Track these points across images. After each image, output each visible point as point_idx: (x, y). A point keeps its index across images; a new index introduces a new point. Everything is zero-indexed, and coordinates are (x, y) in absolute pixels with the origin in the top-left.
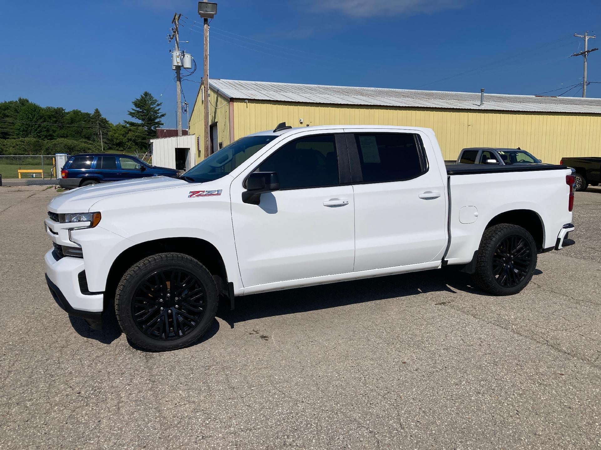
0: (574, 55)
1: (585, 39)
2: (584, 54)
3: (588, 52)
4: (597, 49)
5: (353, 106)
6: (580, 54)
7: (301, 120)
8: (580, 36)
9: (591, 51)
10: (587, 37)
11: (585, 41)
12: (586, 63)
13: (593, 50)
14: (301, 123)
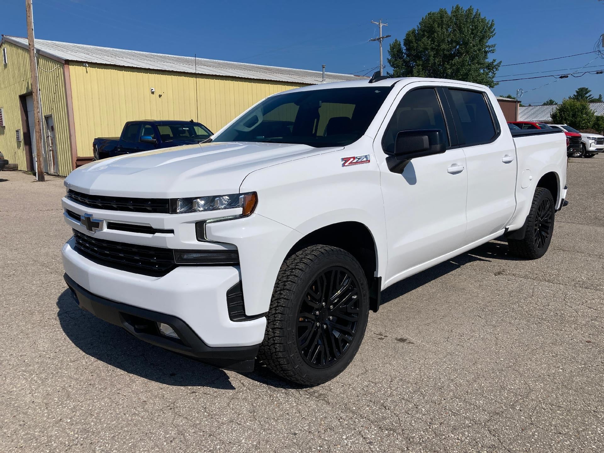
0: (371, 40)
1: (380, 26)
2: (379, 40)
3: (383, 38)
4: (390, 36)
5: (208, 77)
6: (377, 40)
7: (153, 90)
8: (376, 23)
9: (386, 37)
10: (381, 24)
11: (380, 28)
12: (381, 48)
13: (387, 37)
14: (153, 93)
